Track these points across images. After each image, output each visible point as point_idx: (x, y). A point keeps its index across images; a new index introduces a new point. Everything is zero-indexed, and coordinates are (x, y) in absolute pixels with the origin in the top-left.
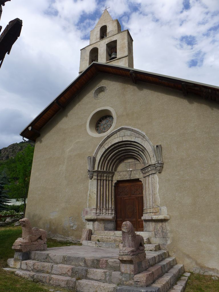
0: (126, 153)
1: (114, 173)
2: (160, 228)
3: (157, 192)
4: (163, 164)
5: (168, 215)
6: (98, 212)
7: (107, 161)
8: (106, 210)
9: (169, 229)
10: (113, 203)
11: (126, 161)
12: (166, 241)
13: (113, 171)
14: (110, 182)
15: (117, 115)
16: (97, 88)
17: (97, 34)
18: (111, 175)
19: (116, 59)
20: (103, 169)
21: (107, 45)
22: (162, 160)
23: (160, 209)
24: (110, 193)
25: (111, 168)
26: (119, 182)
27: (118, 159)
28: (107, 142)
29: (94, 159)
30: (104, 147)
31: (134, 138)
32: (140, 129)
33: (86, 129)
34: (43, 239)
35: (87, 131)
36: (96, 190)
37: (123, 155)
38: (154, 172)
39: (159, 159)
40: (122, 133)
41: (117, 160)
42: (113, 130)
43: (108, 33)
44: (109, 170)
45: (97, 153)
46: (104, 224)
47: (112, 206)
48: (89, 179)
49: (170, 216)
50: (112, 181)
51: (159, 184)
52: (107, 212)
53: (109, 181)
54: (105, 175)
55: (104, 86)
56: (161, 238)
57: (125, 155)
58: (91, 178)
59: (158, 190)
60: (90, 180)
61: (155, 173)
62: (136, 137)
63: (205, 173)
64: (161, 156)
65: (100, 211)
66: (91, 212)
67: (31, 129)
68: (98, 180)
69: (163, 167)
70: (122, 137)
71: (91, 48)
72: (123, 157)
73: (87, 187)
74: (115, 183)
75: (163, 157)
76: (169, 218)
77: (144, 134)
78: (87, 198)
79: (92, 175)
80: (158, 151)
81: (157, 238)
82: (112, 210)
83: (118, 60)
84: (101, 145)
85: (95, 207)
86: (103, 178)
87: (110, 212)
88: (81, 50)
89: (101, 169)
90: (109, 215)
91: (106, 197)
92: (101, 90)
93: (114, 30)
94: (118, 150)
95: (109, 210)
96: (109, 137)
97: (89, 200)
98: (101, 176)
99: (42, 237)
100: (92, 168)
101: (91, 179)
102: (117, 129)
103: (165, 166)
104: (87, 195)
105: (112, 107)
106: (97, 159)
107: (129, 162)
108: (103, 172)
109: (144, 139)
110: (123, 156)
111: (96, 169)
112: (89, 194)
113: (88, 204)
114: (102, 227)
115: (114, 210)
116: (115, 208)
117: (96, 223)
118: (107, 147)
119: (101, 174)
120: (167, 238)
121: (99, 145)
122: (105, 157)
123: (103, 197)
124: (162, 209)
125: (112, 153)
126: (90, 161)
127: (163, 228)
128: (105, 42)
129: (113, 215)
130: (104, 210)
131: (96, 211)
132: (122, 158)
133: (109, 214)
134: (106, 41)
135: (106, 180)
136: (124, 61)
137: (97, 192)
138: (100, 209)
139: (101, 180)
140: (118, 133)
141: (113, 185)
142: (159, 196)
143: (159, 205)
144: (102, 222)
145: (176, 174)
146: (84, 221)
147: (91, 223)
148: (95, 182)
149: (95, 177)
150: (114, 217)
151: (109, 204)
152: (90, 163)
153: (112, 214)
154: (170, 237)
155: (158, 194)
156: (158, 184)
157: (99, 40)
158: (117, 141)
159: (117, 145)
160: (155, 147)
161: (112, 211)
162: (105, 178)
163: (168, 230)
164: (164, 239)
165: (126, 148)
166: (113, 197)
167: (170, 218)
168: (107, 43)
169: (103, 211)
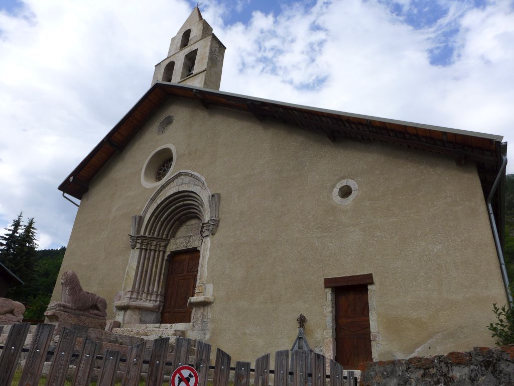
0: (187, 211)
1: (169, 240)
2: (200, 316)
3: (206, 263)
4: (219, 221)
5: (213, 295)
6: (134, 296)
7: (160, 223)
8: (148, 294)
9: (210, 317)
10: (161, 284)
11: (188, 223)
12: (205, 334)
13: (169, 237)
14: (161, 253)
15: (177, 155)
16: (164, 118)
17: (178, 43)
18: (163, 244)
19: (192, 75)
20: (153, 234)
21: (186, 56)
22: (217, 216)
23: (205, 288)
24: (158, 269)
25: (165, 233)
26: (174, 254)
27: (178, 219)
28: (160, 194)
29: (141, 219)
30: (156, 201)
31: (193, 186)
32: (199, 173)
33: (140, 178)
34: (15, 314)
35: (140, 180)
36: (136, 264)
37: (182, 213)
38: (206, 234)
39: (214, 215)
40: (179, 180)
41: (175, 221)
42: (170, 176)
43: (191, 40)
44: (162, 236)
45: (146, 212)
46: (140, 316)
47: (158, 290)
48: (131, 248)
49: (215, 297)
50: (164, 252)
51: (210, 250)
52: (149, 298)
53: (159, 251)
54: (154, 243)
55: (171, 115)
56: (199, 330)
57: (186, 214)
58: (134, 247)
59: (207, 260)
60: (132, 251)
61: (208, 236)
62: (195, 185)
63: (266, 231)
64: (217, 210)
65: (138, 296)
66: (125, 296)
67: (73, 180)
68: (141, 249)
69: (217, 226)
70: (179, 185)
71: (167, 62)
72: (184, 217)
73: (127, 260)
74: (169, 256)
75: (220, 211)
76: (212, 300)
77: (203, 179)
78: (123, 277)
79: (134, 242)
80: (214, 202)
81: (195, 331)
82: (157, 295)
83: (194, 77)
84: (153, 200)
85: (130, 289)
86: (150, 247)
87: (154, 298)
88: (155, 66)
89: (149, 235)
90: (151, 302)
91: (151, 275)
92: (169, 121)
93: (198, 35)
94: (174, 206)
95: (152, 294)
96: (163, 187)
97: (126, 279)
98: (147, 245)
99: (15, 311)
100: (136, 233)
101: (133, 249)
102: (174, 175)
103: (221, 225)
104: (125, 272)
105: (174, 144)
106: (145, 219)
107: (192, 225)
108: (151, 238)
109: (204, 188)
110: (183, 215)
111: (142, 233)
112: (128, 271)
113: (123, 285)
114: (136, 320)
115: (161, 295)
116: (163, 292)
117: (129, 312)
118: (159, 202)
119: (147, 241)
120: (207, 330)
121: (149, 200)
122: (156, 217)
123: (146, 275)
124: (207, 288)
125: (168, 210)
126: (134, 222)
127: (203, 315)
128: (184, 53)
129: (158, 302)
130: (144, 294)
131: (132, 295)
132: (182, 218)
133: (150, 300)
134: (187, 50)
135: (155, 251)
136: (200, 78)
137: (138, 267)
138: (138, 293)
139: (146, 250)
140: (175, 181)
141: (166, 258)
142: (207, 268)
143: (205, 282)
144: (137, 312)
145: (232, 235)
146: (115, 310)
147: (122, 313)
148: (137, 252)
149: (138, 246)
150: (159, 306)
151: (154, 286)
152: (134, 225)
153: (156, 301)
154: (210, 329)
155: (206, 266)
156: (208, 251)
157: (178, 50)
158: (171, 193)
159: (173, 198)
160: (211, 196)
161: (156, 297)
162: (153, 247)
163: (209, 319)
164: (203, 332)
165: (185, 202)
166: (162, 276)
167: (214, 300)
168: (186, 54)
169: (141, 296)
